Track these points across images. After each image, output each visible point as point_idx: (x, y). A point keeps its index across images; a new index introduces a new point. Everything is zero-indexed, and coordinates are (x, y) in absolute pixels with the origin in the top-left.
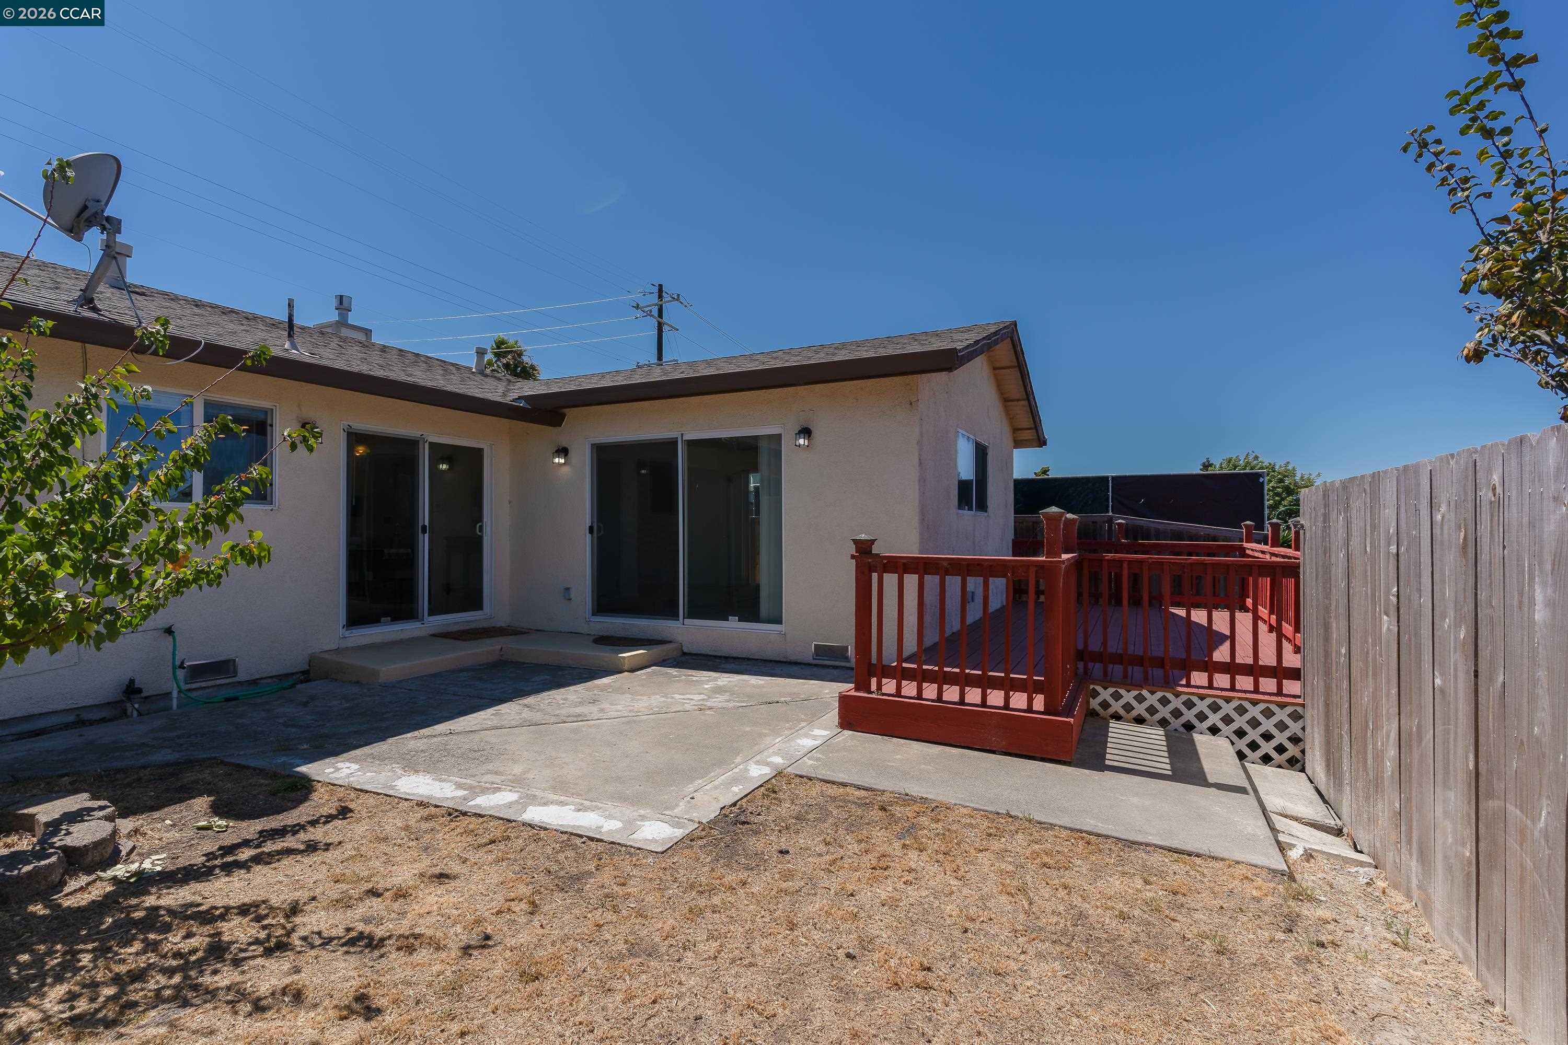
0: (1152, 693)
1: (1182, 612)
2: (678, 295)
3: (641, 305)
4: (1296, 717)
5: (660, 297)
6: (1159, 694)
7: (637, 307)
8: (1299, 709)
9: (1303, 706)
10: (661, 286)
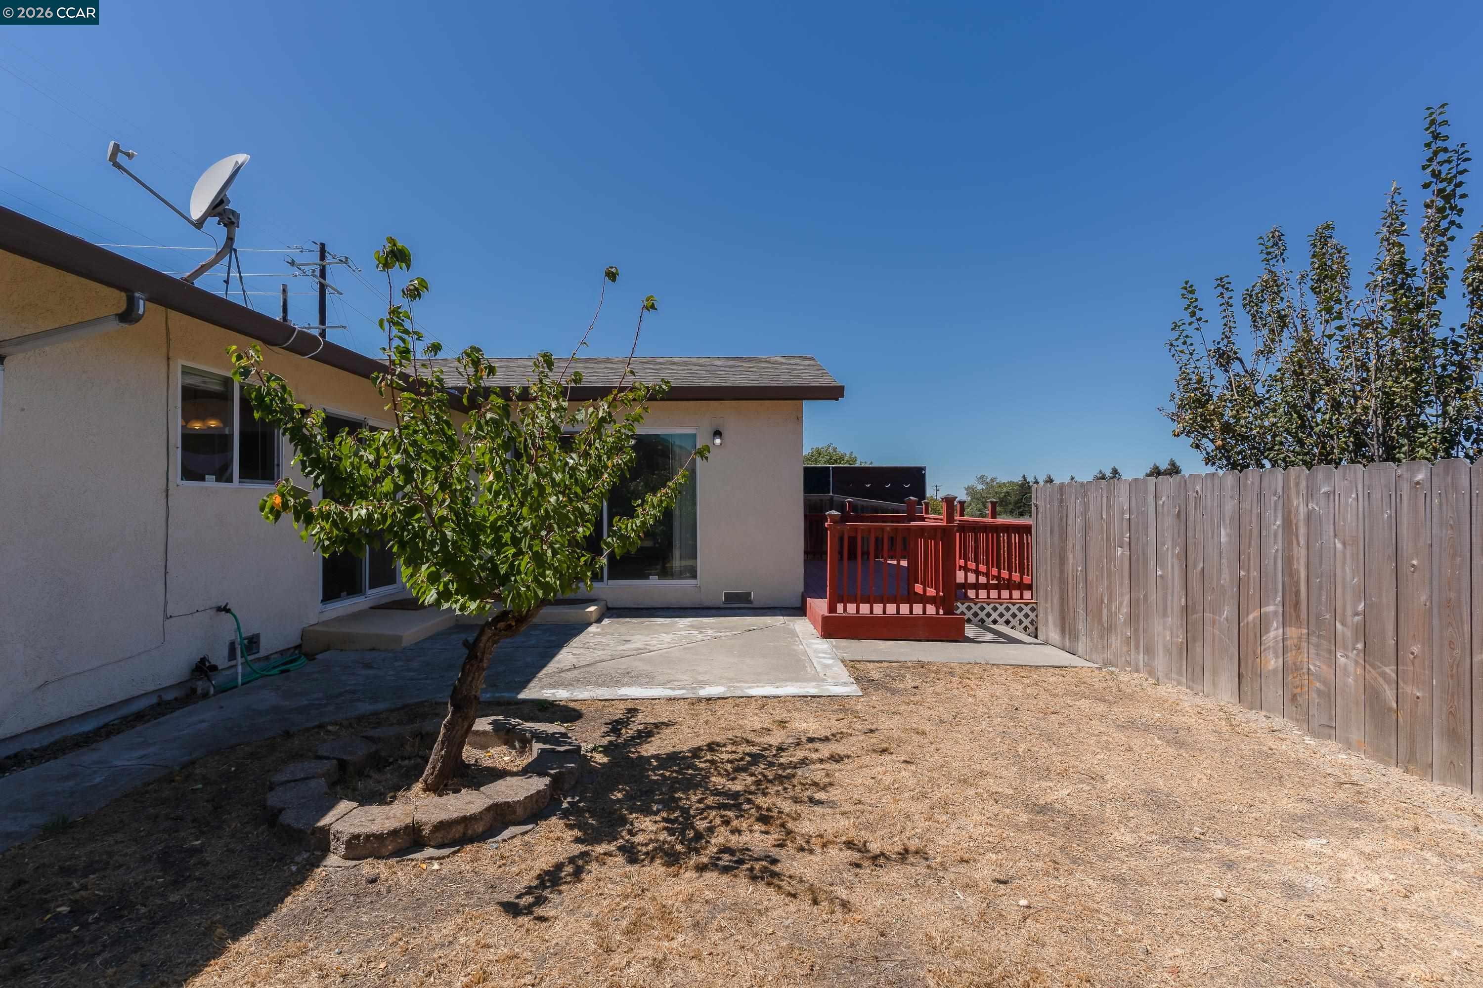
0: (963, 604)
1: (894, 562)
2: (347, 258)
3: (297, 262)
4: (1033, 610)
5: (323, 258)
6: (966, 605)
7: (293, 263)
8: (1035, 606)
9: (1036, 603)
10: (323, 246)
